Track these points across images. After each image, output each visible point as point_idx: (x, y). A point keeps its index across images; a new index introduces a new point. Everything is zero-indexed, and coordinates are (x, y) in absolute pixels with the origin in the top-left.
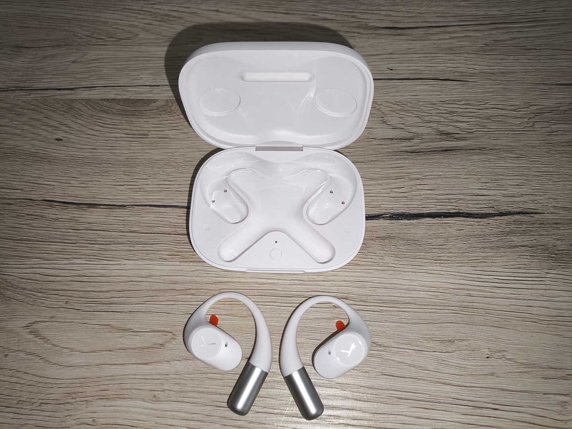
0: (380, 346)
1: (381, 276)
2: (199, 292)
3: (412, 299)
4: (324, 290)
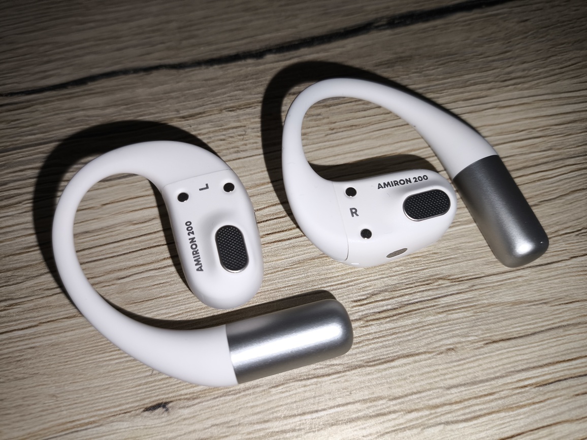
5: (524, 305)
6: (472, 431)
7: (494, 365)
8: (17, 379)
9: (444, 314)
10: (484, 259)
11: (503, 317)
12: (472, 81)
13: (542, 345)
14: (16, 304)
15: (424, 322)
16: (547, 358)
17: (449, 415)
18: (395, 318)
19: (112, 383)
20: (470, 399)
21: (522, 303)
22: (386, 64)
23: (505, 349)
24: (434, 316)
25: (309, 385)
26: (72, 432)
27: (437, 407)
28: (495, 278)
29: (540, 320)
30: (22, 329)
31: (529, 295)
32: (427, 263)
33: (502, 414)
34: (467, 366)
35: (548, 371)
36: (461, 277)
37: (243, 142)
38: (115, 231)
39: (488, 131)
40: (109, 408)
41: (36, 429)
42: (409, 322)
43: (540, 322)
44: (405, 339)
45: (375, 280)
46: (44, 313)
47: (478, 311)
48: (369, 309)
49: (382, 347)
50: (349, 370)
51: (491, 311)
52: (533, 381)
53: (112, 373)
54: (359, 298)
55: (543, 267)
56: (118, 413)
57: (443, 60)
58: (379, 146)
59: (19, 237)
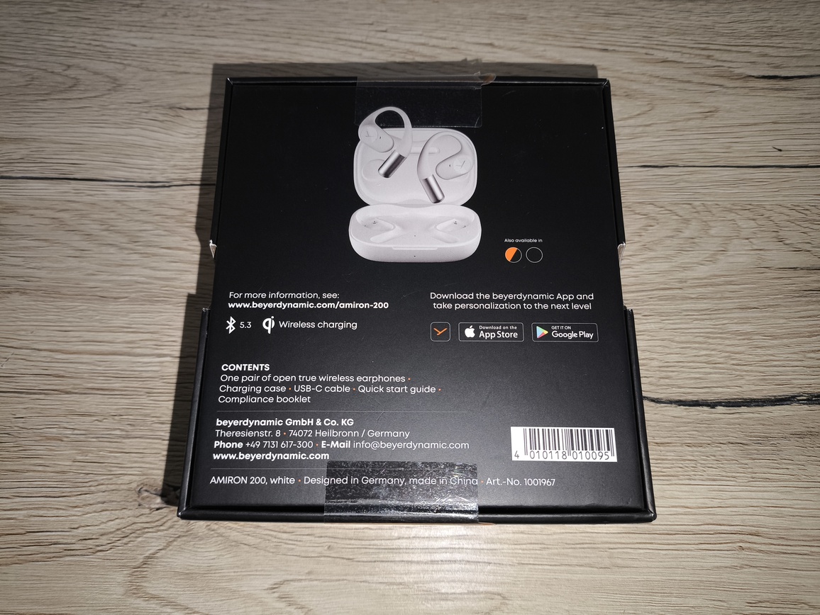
1: (805, 497)
4: (721, 522)
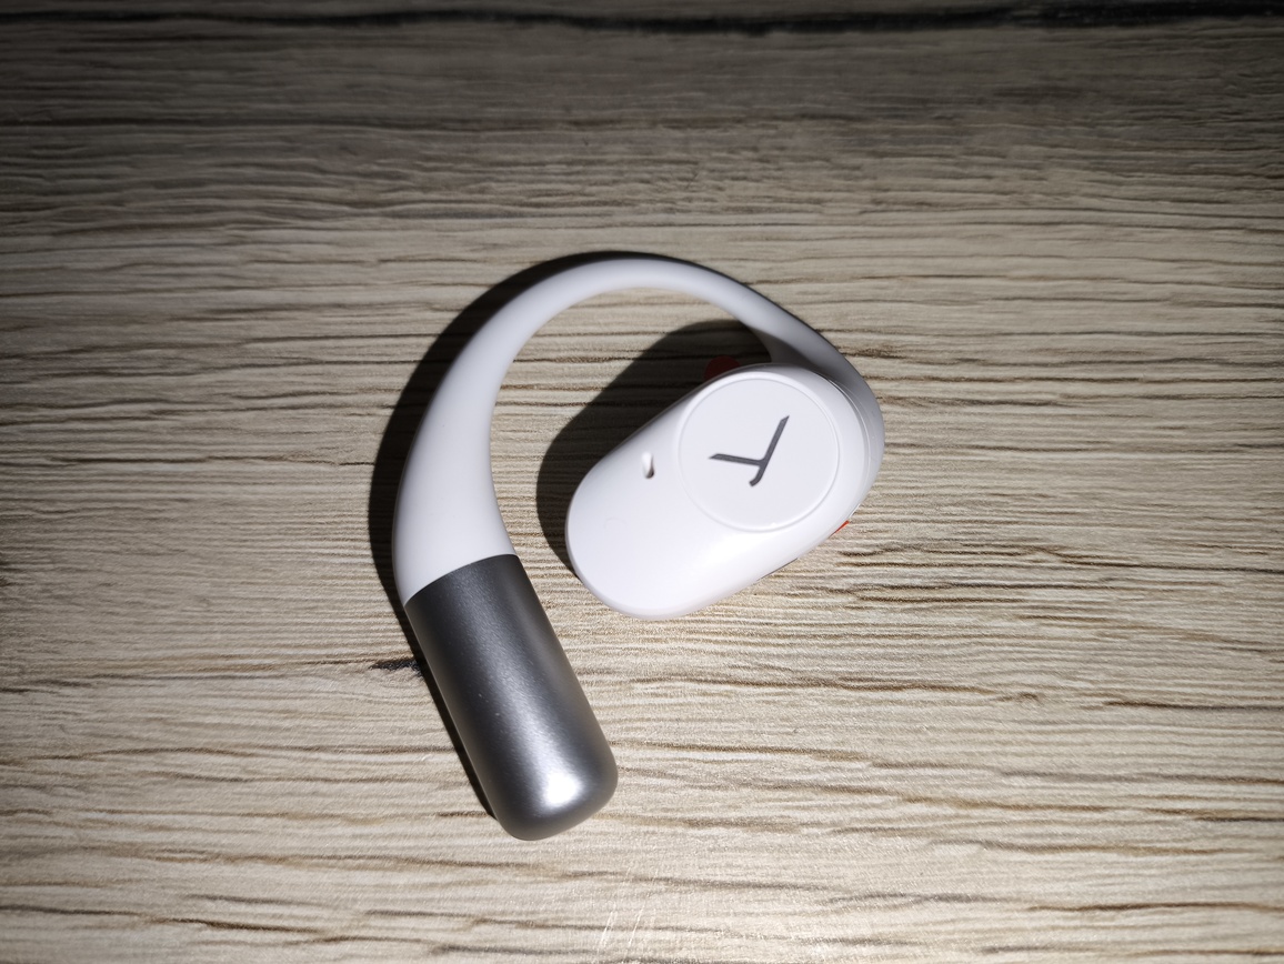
0: (1082, 562)
2: (138, 358)
3: (1202, 340)
5: (1212, 644)
6: (1037, 873)
7: (1117, 750)
8: (143, 553)
9: (1033, 623)
10: (1146, 530)
11: (1159, 657)
12: (1203, 166)
13: (1232, 735)
14: (173, 412)
15: (986, 627)
16: (1239, 767)
17: (996, 830)
18: (924, 605)
19: (324, 601)
20: (1049, 807)
21: (1207, 638)
22: (1021, 95)
23: (1148, 723)
24: (1010, 620)
25: (712, 695)
26: (223, 677)
27: (975, 805)
28: (1160, 575)
29: (1240, 684)
30: (173, 461)
31: (1226, 626)
32: (1019, 512)
33: (1112, 857)
34: (1058, 738)
35: (1235, 793)
36: (1087, 557)
37: (685, 194)
38: (393, 315)
39: (1213, 273)
40: (305, 646)
41: (160, 653)
42: (953, 620)
43: (1238, 688)
44: (937, 652)
45: (898, 521)
46: (223, 440)
47: (1108, 632)
48: (873, 576)
49: (884, 657)
50: (801, 686)
51: (1135, 638)
52: (1197, 805)
53: (330, 582)
54: (856, 550)
55: (1273, 576)
56: (322, 660)
57: (1147, 110)
58: (971, 256)
59: (205, 288)
